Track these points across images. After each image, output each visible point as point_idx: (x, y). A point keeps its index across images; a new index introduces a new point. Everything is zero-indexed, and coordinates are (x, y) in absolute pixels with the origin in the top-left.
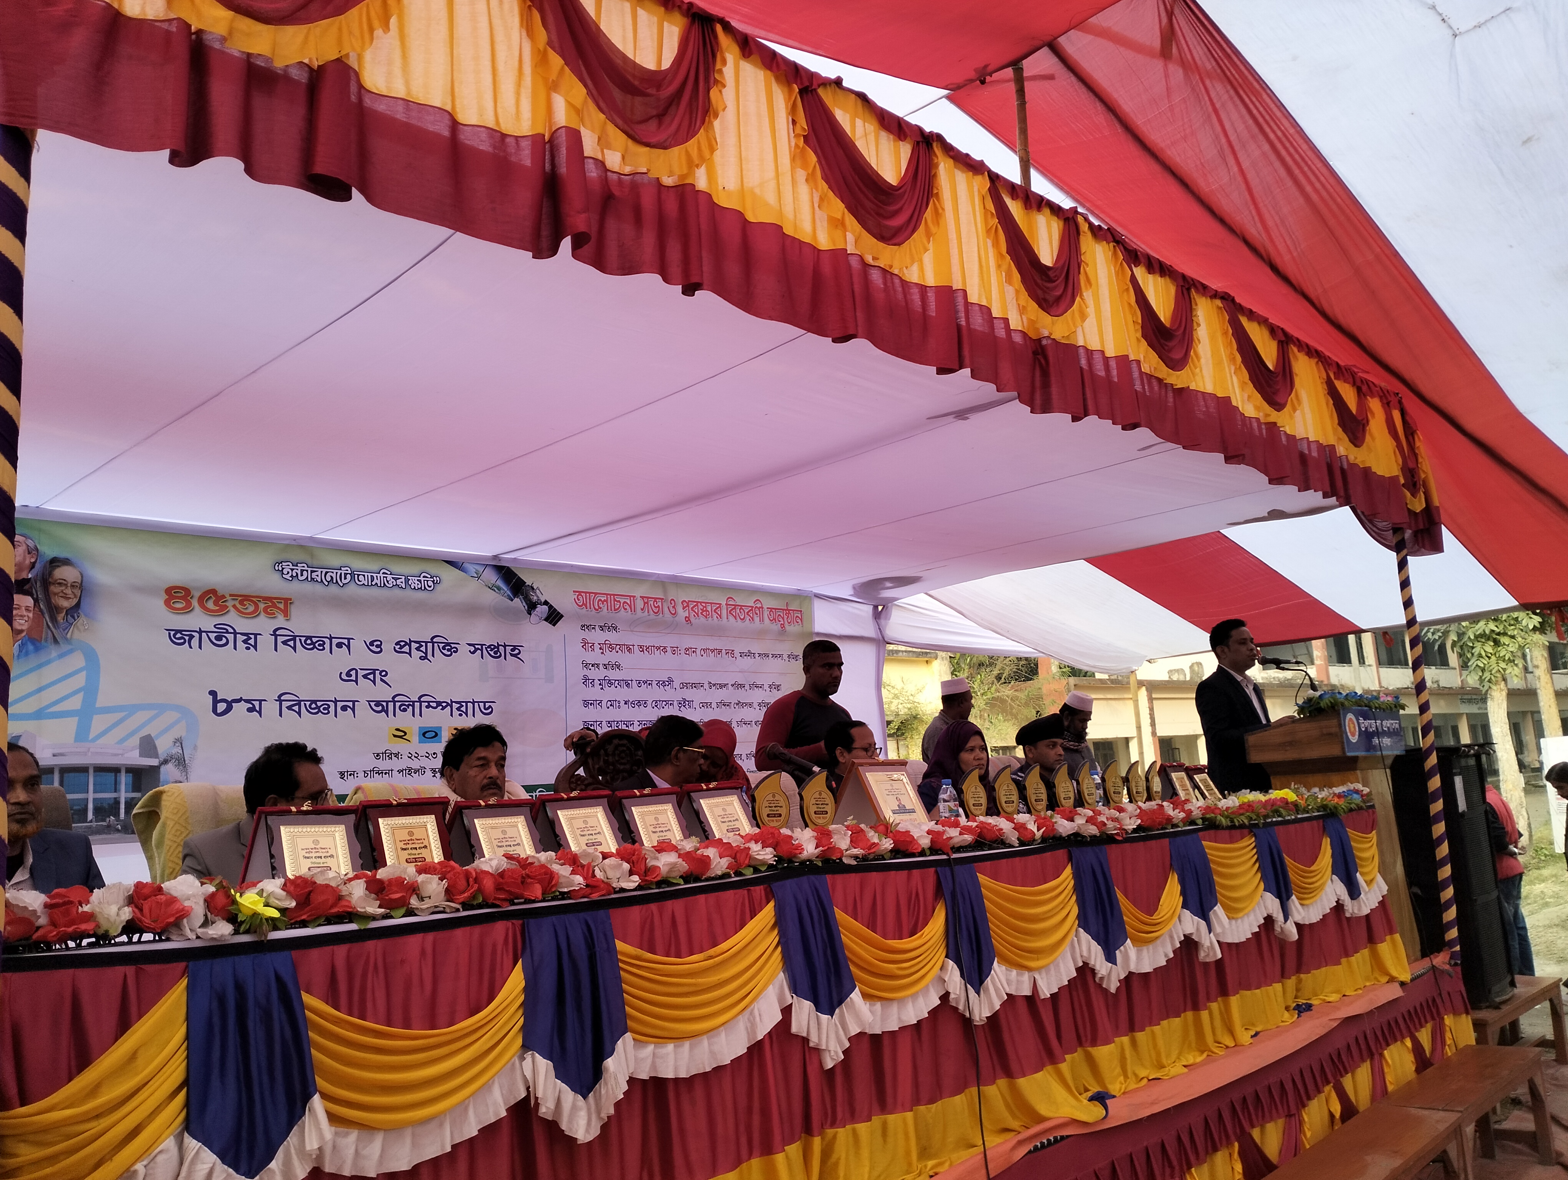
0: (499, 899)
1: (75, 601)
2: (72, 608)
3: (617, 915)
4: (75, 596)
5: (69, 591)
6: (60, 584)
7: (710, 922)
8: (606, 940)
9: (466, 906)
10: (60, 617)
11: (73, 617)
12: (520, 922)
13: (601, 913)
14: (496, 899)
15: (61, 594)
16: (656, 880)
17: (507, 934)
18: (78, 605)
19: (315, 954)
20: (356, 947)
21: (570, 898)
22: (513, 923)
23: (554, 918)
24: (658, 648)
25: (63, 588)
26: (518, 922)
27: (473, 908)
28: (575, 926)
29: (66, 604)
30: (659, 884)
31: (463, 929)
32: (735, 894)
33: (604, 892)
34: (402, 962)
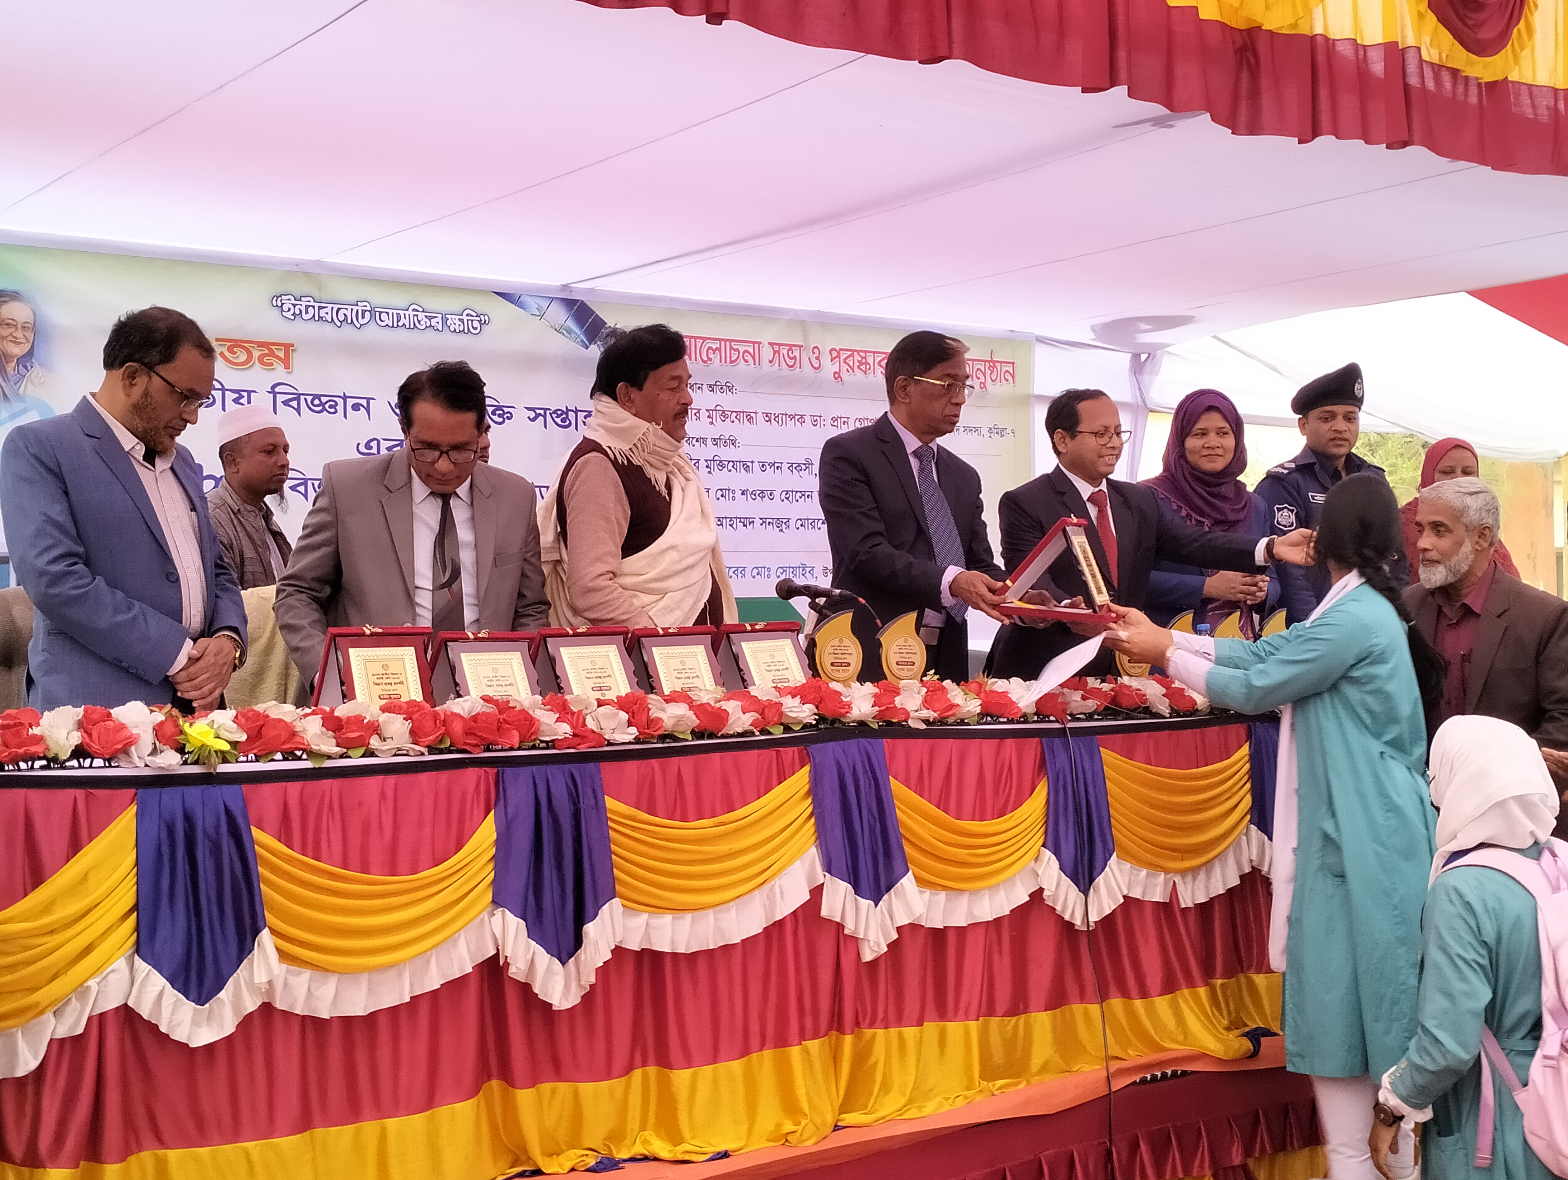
0: (470, 744)
1: (27, 347)
2: (24, 356)
3: (608, 769)
4: (27, 341)
5: (19, 334)
6: (7, 324)
7: (726, 784)
8: (595, 798)
9: (432, 750)
10: (10, 367)
11: (26, 368)
12: (495, 770)
13: (591, 766)
14: (466, 744)
15: (10, 338)
16: (657, 733)
17: (478, 784)
18: (30, 353)
19: (267, 789)
20: (313, 786)
21: (555, 748)
22: (485, 771)
23: (534, 768)
24: (792, 417)
25: (13, 330)
26: (492, 771)
27: (441, 752)
28: (558, 778)
29: (17, 351)
30: (663, 738)
31: (428, 773)
32: (759, 755)
33: (592, 744)
34: (360, 804)
